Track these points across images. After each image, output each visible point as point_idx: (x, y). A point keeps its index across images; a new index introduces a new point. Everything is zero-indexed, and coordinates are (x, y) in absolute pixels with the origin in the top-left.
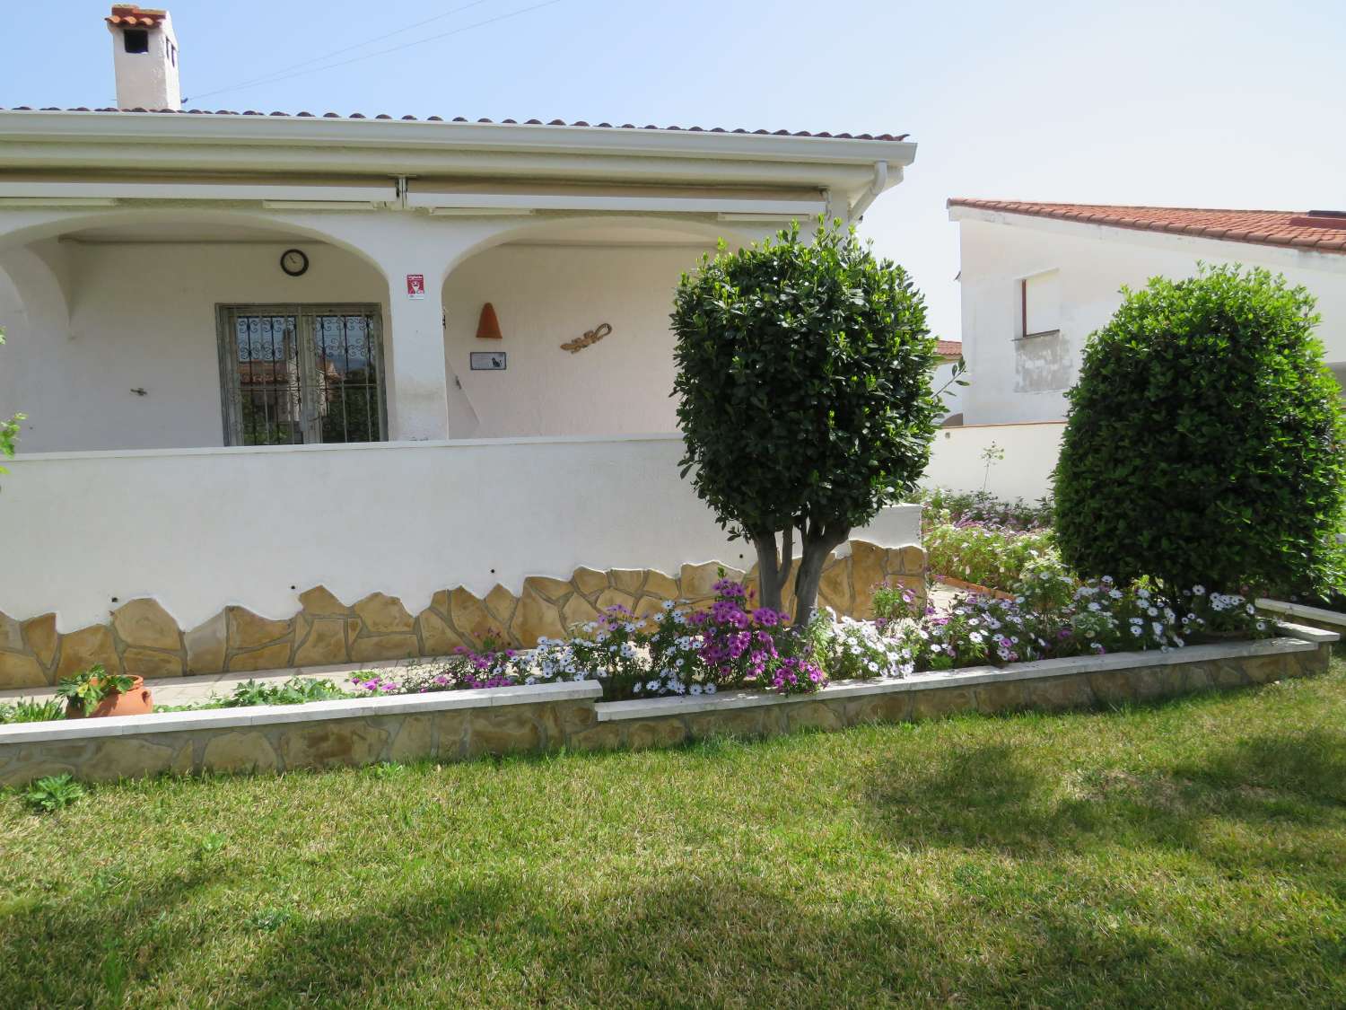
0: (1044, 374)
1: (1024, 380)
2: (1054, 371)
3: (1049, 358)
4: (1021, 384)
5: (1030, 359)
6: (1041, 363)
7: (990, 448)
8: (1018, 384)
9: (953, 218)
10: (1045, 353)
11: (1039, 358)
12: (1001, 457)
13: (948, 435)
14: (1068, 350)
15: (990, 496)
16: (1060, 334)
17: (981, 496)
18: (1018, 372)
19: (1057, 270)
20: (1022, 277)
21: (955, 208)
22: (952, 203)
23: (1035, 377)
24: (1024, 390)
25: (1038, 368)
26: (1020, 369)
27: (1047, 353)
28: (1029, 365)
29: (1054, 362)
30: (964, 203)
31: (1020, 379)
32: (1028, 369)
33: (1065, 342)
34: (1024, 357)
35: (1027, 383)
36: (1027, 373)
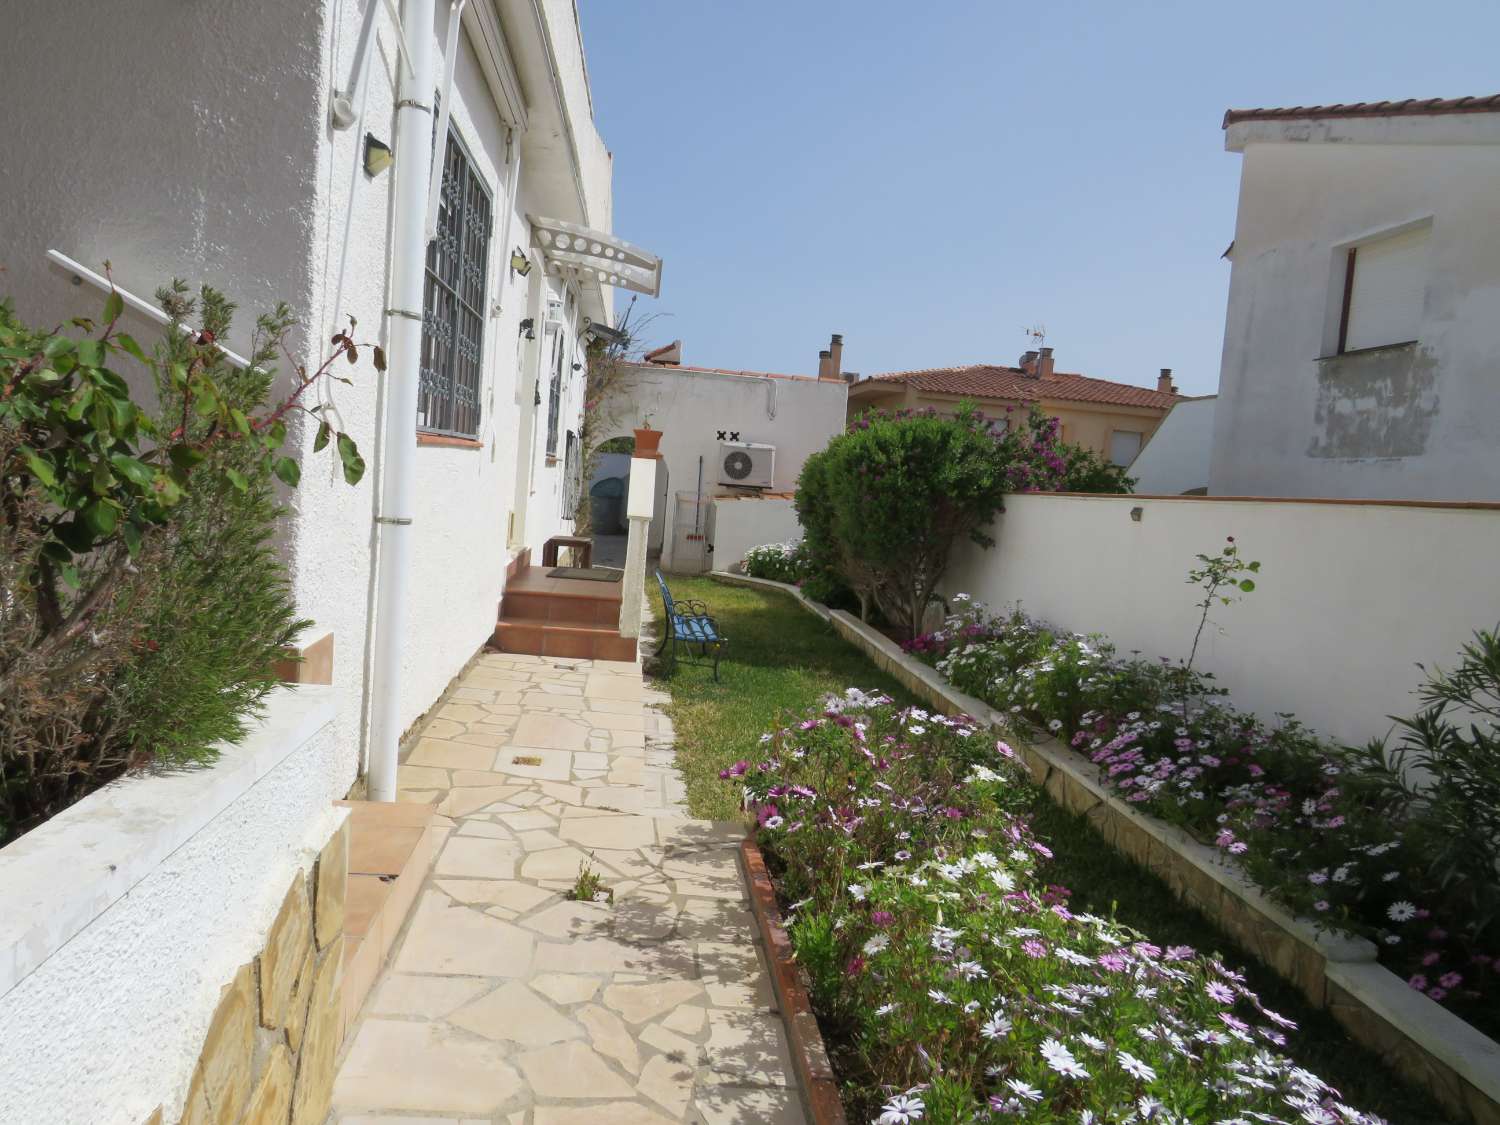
0: (1373, 425)
1: (1330, 433)
2: (1395, 419)
3: (1388, 394)
4: (1323, 442)
5: (1347, 395)
6: (1370, 403)
7: (1220, 554)
8: (1316, 441)
9: (1233, 146)
10: (1379, 384)
11: (1365, 394)
12: (1248, 585)
13: (1137, 514)
14: (1431, 380)
15: (1207, 683)
16: (1418, 348)
17: (1182, 681)
18: (1319, 419)
19: (1427, 222)
20: (1349, 239)
21: (1241, 127)
22: (1233, 117)
23: (1352, 430)
24: (1327, 453)
25: (1360, 413)
26: (1324, 413)
27: (1386, 386)
28: (1344, 406)
29: (1397, 400)
30: (1256, 115)
31: (1321, 432)
32: (1341, 416)
33: (1428, 363)
34: (1335, 392)
35: (1335, 440)
36: (1336, 421)
